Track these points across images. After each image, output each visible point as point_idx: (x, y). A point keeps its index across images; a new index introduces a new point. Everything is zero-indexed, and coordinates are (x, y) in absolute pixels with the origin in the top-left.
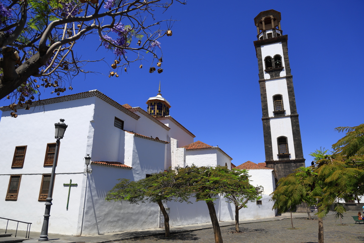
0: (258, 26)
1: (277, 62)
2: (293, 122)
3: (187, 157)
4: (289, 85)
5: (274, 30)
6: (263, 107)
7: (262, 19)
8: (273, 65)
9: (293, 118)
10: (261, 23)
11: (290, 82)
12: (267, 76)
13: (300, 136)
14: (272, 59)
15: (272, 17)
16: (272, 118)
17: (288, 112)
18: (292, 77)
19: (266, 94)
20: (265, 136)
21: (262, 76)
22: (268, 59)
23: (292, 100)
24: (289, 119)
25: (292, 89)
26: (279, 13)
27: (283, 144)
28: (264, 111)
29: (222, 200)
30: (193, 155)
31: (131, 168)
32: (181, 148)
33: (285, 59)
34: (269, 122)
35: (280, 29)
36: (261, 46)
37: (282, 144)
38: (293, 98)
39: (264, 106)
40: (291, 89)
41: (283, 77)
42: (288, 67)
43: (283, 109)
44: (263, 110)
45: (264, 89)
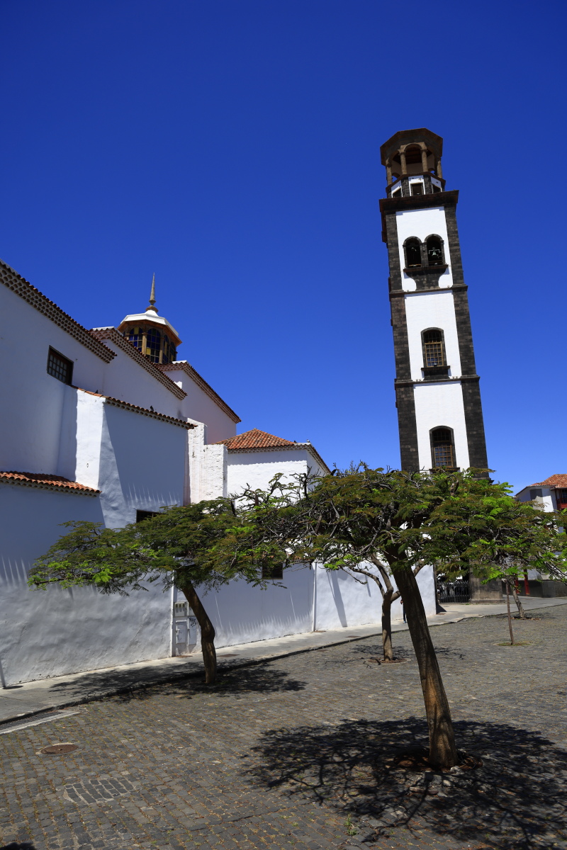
0: (390, 166)
1: (432, 253)
2: (468, 395)
3: (232, 469)
4: (458, 308)
5: (427, 176)
6: (398, 357)
7: (399, 148)
8: (422, 259)
9: (467, 384)
10: (397, 159)
11: (462, 301)
12: (408, 284)
13: (482, 427)
14: (422, 244)
15: (423, 145)
16: (419, 383)
17: (456, 371)
18: (465, 289)
19: (406, 325)
20: (401, 426)
21: (395, 282)
22: (412, 243)
23: (466, 344)
24: (458, 388)
25: (465, 317)
26: (439, 139)
27: (444, 444)
28: (400, 366)
29: (321, 576)
30: (244, 464)
31: (98, 491)
32: (215, 445)
33: (450, 245)
34: (413, 392)
35: (440, 177)
36: (397, 213)
37: (440, 444)
38: (469, 337)
39: (402, 354)
40: (462, 317)
41: (446, 287)
42: (458, 265)
43: (445, 362)
44: (398, 362)
45: (402, 313)
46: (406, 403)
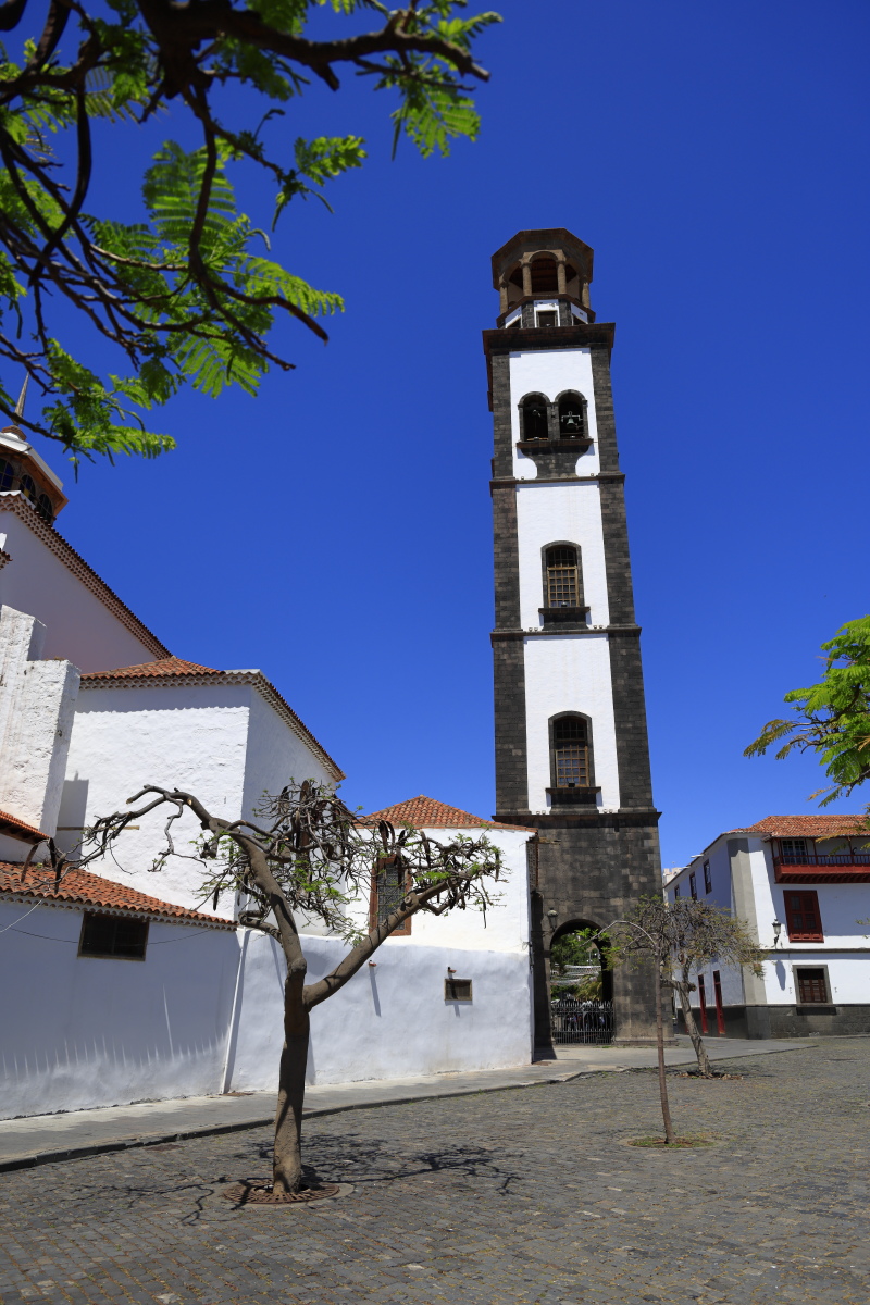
0: (504, 285)
2: (619, 658)
4: (608, 511)
5: (564, 300)
6: (500, 589)
7: (521, 257)
8: (550, 429)
9: (618, 640)
10: (516, 279)
11: (614, 499)
12: (524, 468)
13: (642, 716)
14: (551, 405)
15: (559, 255)
16: (534, 635)
17: (600, 616)
19: (515, 536)
21: (504, 463)
22: (533, 403)
23: (618, 571)
24: (602, 645)
25: (619, 526)
28: (502, 604)
33: (598, 409)
34: (523, 649)
36: (511, 353)
37: (567, 745)
39: (506, 584)
41: (588, 475)
43: (582, 601)
44: (499, 598)
45: (510, 515)
46: (510, 669)
